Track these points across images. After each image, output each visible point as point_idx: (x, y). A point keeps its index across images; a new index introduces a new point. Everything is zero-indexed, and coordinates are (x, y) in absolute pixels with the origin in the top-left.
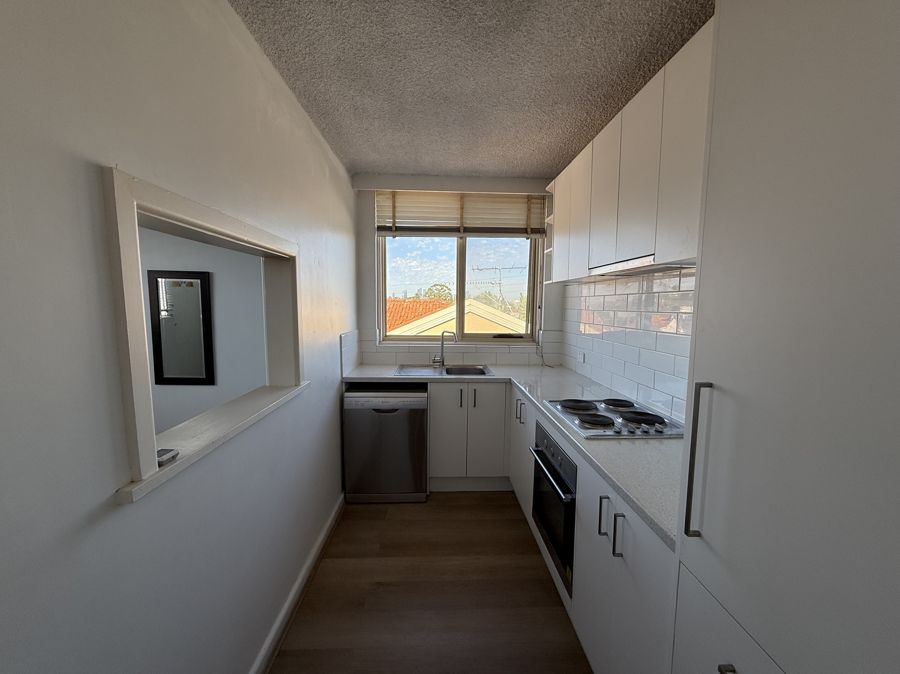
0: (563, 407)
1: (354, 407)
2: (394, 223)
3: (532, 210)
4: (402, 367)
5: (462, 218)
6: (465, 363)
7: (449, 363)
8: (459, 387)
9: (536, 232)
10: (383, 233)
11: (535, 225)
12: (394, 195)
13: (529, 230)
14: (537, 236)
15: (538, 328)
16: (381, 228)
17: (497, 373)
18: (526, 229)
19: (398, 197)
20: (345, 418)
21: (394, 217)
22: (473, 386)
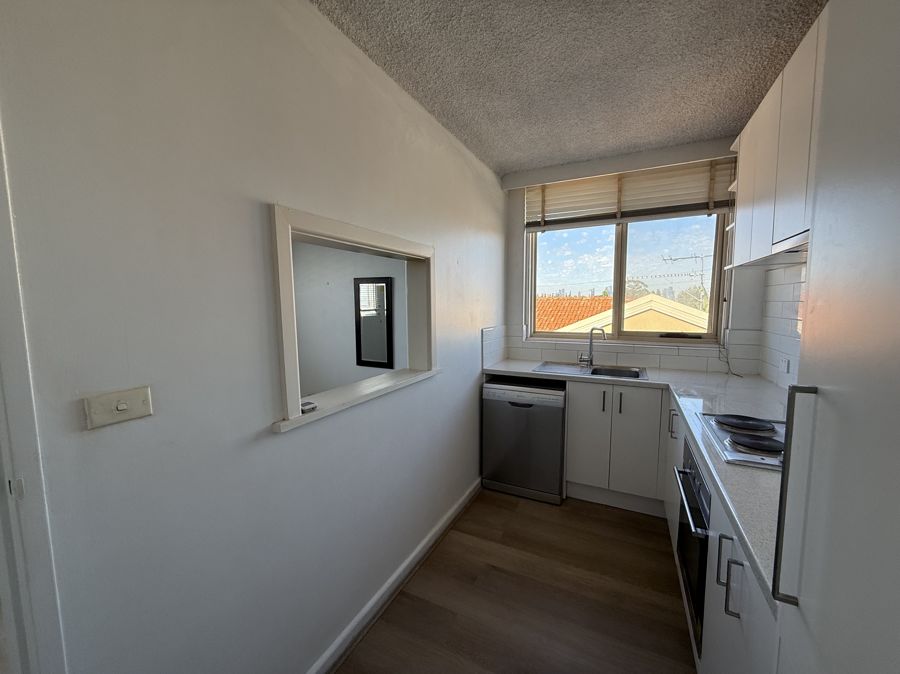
0: (719, 423)
1: (491, 398)
2: (544, 216)
3: (717, 179)
4: (546, 363)
5: (619, 202)
6: (619, 365)
7: (598, 363)
8: (603, 388)
9: (722, 205)
10: (532, 229)
11: (720, 197)
12: (543, 189)
13: (711, 205)
14: (724, 210)
15: (723, 326)
16: (529, 225)
17: (652, 377)
18: (707, 204)
19: (547, 190)
20: (484, 408)
21: (543, 211)
22: (618, 390)
